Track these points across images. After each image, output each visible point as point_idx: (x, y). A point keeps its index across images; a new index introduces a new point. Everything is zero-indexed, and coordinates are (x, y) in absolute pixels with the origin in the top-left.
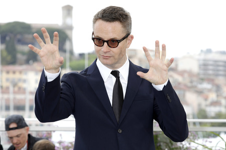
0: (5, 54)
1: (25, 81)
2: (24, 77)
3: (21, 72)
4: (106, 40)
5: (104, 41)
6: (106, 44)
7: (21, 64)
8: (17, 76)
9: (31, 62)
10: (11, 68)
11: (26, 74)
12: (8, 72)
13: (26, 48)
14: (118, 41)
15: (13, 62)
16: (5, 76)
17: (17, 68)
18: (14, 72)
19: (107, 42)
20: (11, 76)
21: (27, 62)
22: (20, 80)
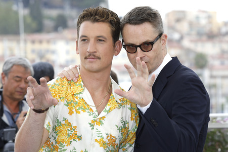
0: (29, 20)
1: (53, 52)
2: (52, 47)
3: (48, 42)
4: (138, 44)
5: (136, 47)
6: (139, 49)
7: (48, 32)
8: (44, 46)
9: (60, 29)
10: (37, 37)
11: (55, 43)
12: (33, 42)
13: (54, 13)
14: (152, 43)
15: (39, 29)
16: (30, 46)
17: (44, 36)
18: (41, 42)
19: (140, 46)
20: (37, 46)
21: (55, 29)
22: (47, 51)
